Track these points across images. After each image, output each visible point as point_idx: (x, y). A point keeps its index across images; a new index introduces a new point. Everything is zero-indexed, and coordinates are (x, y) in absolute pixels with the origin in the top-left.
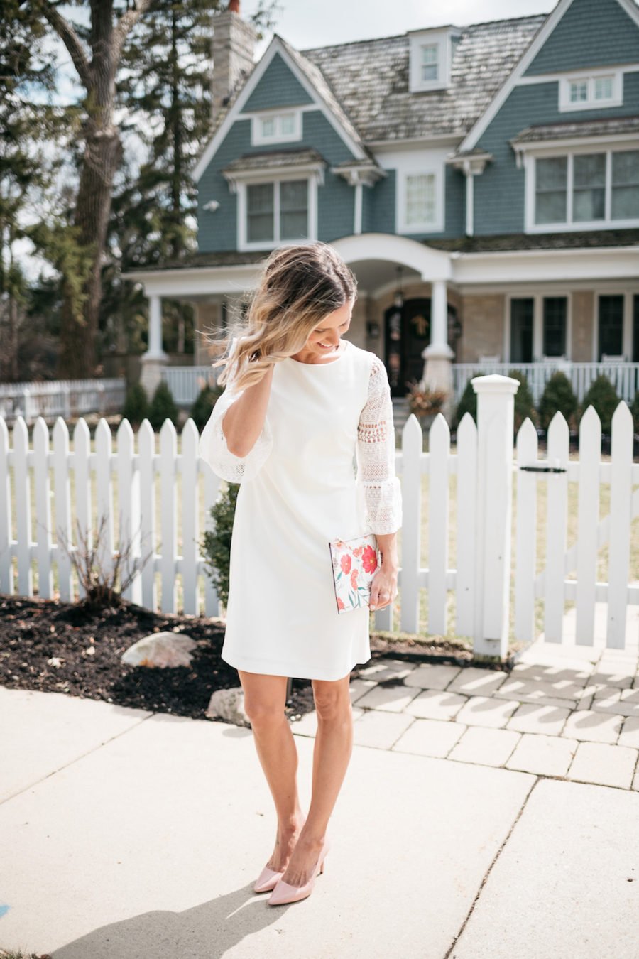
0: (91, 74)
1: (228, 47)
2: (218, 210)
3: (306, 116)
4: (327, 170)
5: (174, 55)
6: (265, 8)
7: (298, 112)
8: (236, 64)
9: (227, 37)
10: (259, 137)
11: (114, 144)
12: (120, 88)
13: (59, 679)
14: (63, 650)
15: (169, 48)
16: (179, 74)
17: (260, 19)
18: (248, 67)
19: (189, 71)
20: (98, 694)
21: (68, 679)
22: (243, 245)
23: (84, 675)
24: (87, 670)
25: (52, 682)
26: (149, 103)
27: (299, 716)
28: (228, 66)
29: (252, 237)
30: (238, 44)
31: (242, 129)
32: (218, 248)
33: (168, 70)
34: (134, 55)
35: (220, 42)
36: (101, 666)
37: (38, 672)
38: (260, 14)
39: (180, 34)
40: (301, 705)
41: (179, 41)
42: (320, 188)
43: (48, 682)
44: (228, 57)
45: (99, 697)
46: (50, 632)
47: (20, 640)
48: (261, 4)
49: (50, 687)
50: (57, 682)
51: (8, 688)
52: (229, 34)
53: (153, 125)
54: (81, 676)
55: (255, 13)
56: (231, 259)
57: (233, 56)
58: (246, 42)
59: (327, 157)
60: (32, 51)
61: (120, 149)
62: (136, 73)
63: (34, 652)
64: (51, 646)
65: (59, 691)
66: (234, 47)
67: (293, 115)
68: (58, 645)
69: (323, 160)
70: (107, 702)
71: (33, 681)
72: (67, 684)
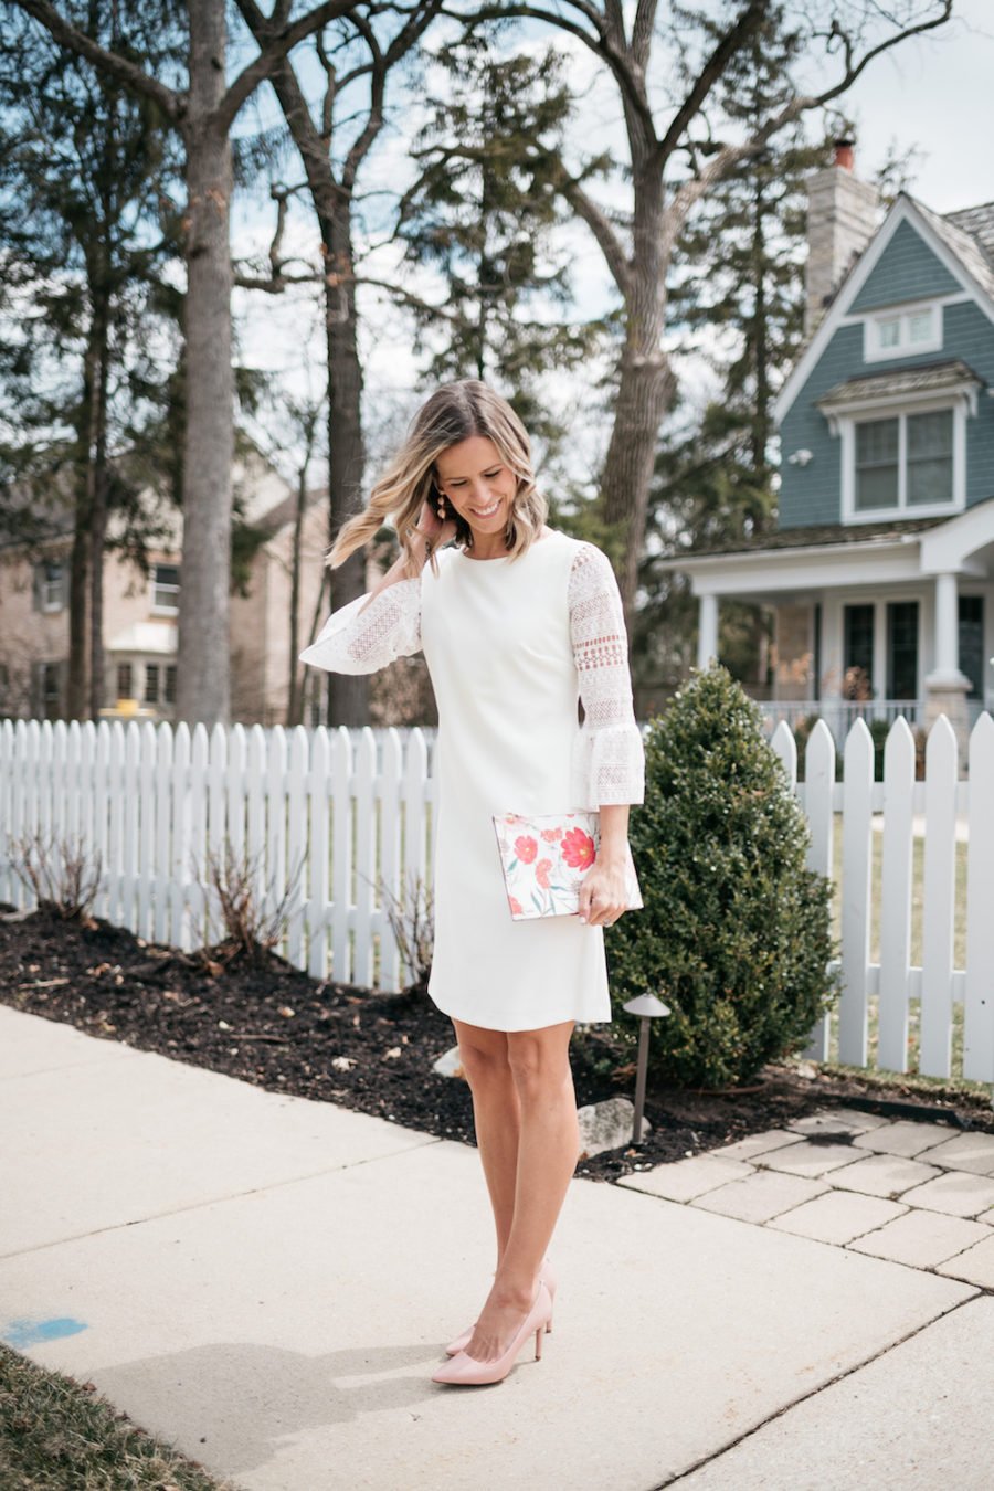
0: (631, 277)
1: (832, 220)
2: (810, 462)
3: (949, 311)
4: (982, 394)
5: (759, 239)
6: (897, 157)
7: (936, 308)
8: (845, 243)
9: (829, 203)
10: (875, 349)
11: (661, 375)
12: (673, 296)
13: (337, 1085)
14: (360, 1050)
15: (751, 230)
16: (765, 266)
17: (888, 175)
18: (859, 243)
19: (780, 262)
20: (379, 1108)
21: (349, 1087)
22: (849, 515)
23: (371, 1083)
24: (380, 1076)
25: (326, 1089)
26: (719, 314)
27: (649, 1165)
28: (832, 247)
29: (862, 503)
30: (846, 213)
31: (850, 338)
32: (810, 522)
33: (751, 263)
34: (697, 247)
35: (818, 212)
36: (400, 1073)
37: (315, 1074)
38: (890, 167)
39: (768, 208)
40: (661, 1151)
41: (765, 219)
42: (970, 421)
43: (320, 1087)
44: (831, 234)
45: (377, 1112)
46: (352, 1025)
47: (312, 1032)
48: (890, 152)
49: (320, 1094)
50: (333, 1088)
51: (268, 1090)
52: (833, 199)
53: (727, 343)
54: (368, 1084)
55: (883, 167)
56: (828, 535)
57: (839, 230)
58: (860, 210)
59: (982, 373)
60: (538, 248)
61: (671, 380)
62: (702, 270)
63: (321, 1048)
64: (346, 1042)
65: (332, 1100)
66: (841, 216)
67: (929, 311)
68: (356, 1042)
69: (975, 377)
70: (387, 1119)
71: (301, 1084)
72: (345, 1092)
